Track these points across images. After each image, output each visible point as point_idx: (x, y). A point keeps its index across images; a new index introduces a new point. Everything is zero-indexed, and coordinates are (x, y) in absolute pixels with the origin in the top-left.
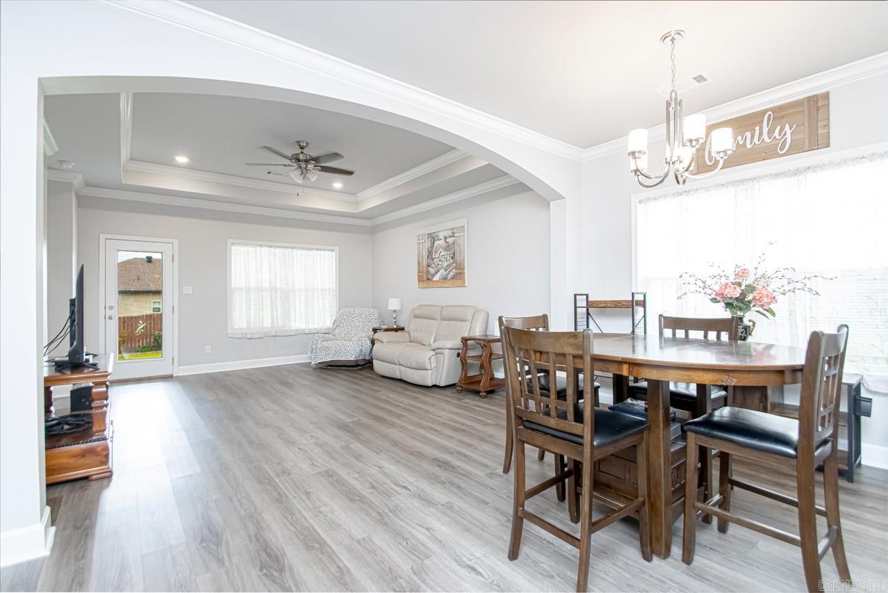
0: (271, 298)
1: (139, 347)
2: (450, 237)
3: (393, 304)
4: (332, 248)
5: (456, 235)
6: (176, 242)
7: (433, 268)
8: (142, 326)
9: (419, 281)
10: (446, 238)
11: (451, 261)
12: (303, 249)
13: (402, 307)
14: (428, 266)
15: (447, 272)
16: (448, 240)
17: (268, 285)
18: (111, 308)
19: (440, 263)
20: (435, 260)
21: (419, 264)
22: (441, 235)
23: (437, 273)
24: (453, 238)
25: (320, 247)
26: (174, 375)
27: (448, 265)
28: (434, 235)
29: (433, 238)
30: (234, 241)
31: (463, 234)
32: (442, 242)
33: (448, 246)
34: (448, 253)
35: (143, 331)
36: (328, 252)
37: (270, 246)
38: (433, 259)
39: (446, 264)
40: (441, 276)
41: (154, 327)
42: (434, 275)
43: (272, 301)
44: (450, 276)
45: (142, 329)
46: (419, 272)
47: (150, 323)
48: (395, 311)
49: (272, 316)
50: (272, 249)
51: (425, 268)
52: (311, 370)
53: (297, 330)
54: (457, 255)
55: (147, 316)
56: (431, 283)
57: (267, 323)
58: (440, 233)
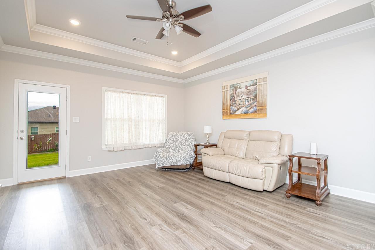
0: (129, 125)
1: (49, 149)
2: (251, 86)
3: (207, 129)
4: (164, 95)
5: (258, 84)
6: (69, 87)
7: (235, 106)
8: (50, 139)
9: (223, 115)
10: (247, 87)
11: (252, 101)
12: (148, 95)
13: (212, 132)
14: (231, 105)
15: (248, 109)
16: (249, 88)
17: (127, 118)
18: (22, 131)
19: (242, 103)
20: (237, 102)
21: (223, 104)
22: (243, 85)
23: (238, 109)
24: (256, 86)
25: (157, 94)
26: (66, 177)
27: (249, 105)
28: (237, 85)
29: (235, 88)
30: (106, 88)
31: (265, 82)
32: (244, 90)
33: (249, 92)
34: (250, 96)
35: (50, 141)
36: (161, 98)
37: (128, 93)
38: (235, 101)
39: (247, 103)
40: (243, 111)
41: (56, 139)
42: (235, 111)
43: (129, 127)
44: (250, 111)
45: (50, 140)
46: (223, 109)
47: (54, 138)
48: (208, 134)
49: (129, 137)
50: (130, 94)
51: (228, 107)
52: (156, 171)
53: (144, 145)
54: (259, 98)
55: (53, 134)
56: (233, 116)
57: (126, 141)
58: (241, 84)
